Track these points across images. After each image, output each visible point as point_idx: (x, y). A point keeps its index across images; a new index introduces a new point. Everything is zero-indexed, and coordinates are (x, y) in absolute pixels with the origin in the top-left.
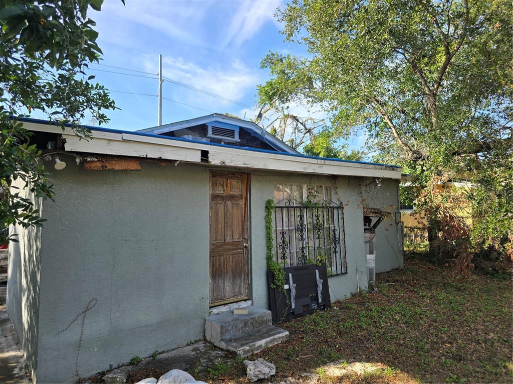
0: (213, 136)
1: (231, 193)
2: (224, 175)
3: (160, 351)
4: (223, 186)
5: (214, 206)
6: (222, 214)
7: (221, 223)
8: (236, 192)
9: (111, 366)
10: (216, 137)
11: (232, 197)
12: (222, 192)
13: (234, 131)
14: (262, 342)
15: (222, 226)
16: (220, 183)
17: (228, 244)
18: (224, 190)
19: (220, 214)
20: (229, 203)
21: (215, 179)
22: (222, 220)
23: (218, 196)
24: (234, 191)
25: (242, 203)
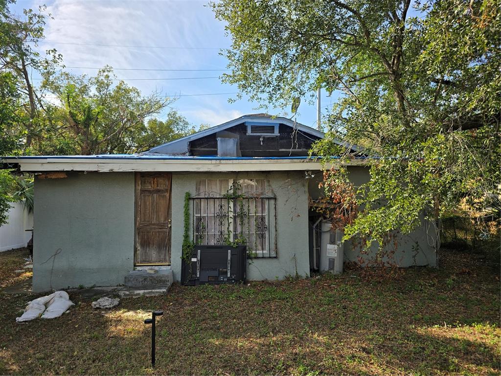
0: (252, 134)
1: (158, 188)
2: (151, 175)
3: (98, 285)
4: (150, 183)
5: (143, 197)
6: (149, 203)
7: (149, 210)
8: (162, 187)
9: (69, 287)
10: (255, 134)
11: (158, 191)
12: (150, 188)
13: (274, 126)
14: (141, 292)
15: (149, 212)
16: (148, 181)
17: (154, 224)
18: (151, 186)
19: (148, 203)
20: (155, 195)
21: (143, 179)
22: (150, 208)
23: (145, 190)
24: (161, 187)
25: (168, 195)
